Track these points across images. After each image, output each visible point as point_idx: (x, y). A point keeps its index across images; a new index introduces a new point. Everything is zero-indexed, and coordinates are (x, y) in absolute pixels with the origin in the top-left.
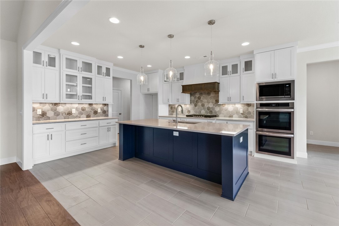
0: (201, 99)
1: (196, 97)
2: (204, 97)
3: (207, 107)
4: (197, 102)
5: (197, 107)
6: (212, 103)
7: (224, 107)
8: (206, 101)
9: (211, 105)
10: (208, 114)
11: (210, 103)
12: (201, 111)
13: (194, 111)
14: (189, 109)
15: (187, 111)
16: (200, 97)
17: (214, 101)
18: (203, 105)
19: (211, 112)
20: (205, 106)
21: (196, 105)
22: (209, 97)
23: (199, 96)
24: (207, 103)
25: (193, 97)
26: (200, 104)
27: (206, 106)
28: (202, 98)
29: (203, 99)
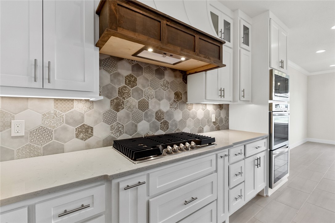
0: (139, 86)
1: (119, 74)
2: (148, 80)
3: (155, 110)
4: (121, 92)
5: (121, 113)
6: (169, 99)
7: (191, 111)
8: (152, 92)
9: (165, 106)
10: (157, 130)
11: (162, 99)
12: (136, 126)
13: (112, 128)
14: (88, 122)
15: (72, 129)
16: (136, 79)
17: (173, 96)
18: (143, 106)
19: (166, 123)
20: (150, 107)
21: (117, 106)
22: (162, 82)
23: (129, 72)
24: (154, 100)
25: (109, 72)
26: (133, 101)
27: (154, 107)
28: (140, 81)
29: (144, 87)
